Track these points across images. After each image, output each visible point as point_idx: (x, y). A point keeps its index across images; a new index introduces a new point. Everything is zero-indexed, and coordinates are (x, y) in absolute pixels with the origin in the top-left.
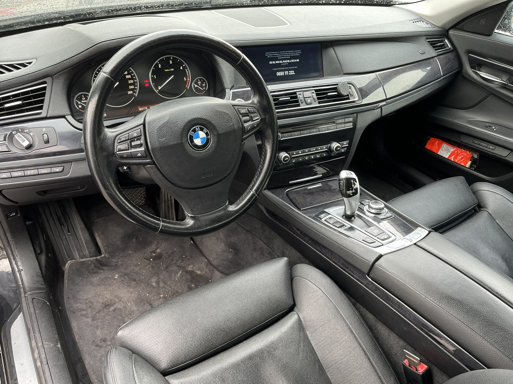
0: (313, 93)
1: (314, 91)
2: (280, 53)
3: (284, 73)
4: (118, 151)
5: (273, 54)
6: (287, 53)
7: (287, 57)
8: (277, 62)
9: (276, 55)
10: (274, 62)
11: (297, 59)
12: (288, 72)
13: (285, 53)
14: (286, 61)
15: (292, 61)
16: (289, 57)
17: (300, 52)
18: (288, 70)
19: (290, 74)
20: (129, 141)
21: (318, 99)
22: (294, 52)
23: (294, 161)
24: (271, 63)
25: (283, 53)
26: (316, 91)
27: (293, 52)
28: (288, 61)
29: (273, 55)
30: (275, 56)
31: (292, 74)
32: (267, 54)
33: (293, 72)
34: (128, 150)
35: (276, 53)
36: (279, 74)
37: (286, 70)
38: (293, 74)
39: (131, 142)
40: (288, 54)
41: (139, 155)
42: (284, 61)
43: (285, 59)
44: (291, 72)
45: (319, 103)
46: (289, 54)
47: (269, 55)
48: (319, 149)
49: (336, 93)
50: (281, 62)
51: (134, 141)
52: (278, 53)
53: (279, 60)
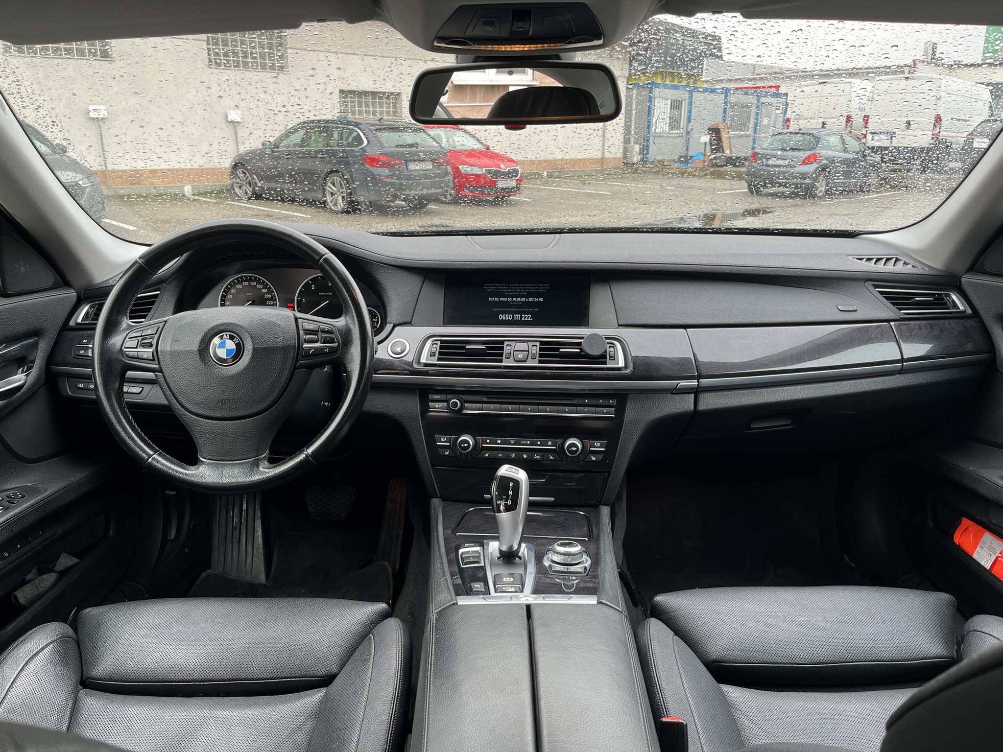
0: (536, 346)
1: (538, 344)
2: (509, 287)
3: (513, 317)
4: (125, 348)
5: (497, 286)
6: (522, 286)
7: (521, 293)
8: (501, 299)
9: (502, 289)
10: (497, 299)
11: (540, 298)
12: (521, 316)
13: (518, 286)
14: (519, 299)
15: (531, 299)
16: (526, 293)
17: (547, 286)
18: (521, 313)
19: (523, 319)
20: (140, 339)
21: (541, 356)
22: (535, 286)
23: (487, 455)
24: (491, 299)
25: (516, 287)
26: (542, 343)
27: (533, 287)
28: (523, 299)
29: (497, 289)
30: (499, 289)
31: (526, 319)
32: (487, 286)
33: (529, 317)
34: (136, 348)
35: (503, 286)
36: (502, 317)
37: (517, 313)
38: (529, 319)
39: (142, 340)
40: (524, 289)
41: (145, 356)
42: (514, 299)
43: (517, 297)
44: (525, 317)
45: (540, 362)
46: (527, 289)
47: (490, 288)
48: (539, 443)
49: (578, 350)
50: (510, 299)
51: (147, 339)
52: (506, 286)
53: (507, 296)
